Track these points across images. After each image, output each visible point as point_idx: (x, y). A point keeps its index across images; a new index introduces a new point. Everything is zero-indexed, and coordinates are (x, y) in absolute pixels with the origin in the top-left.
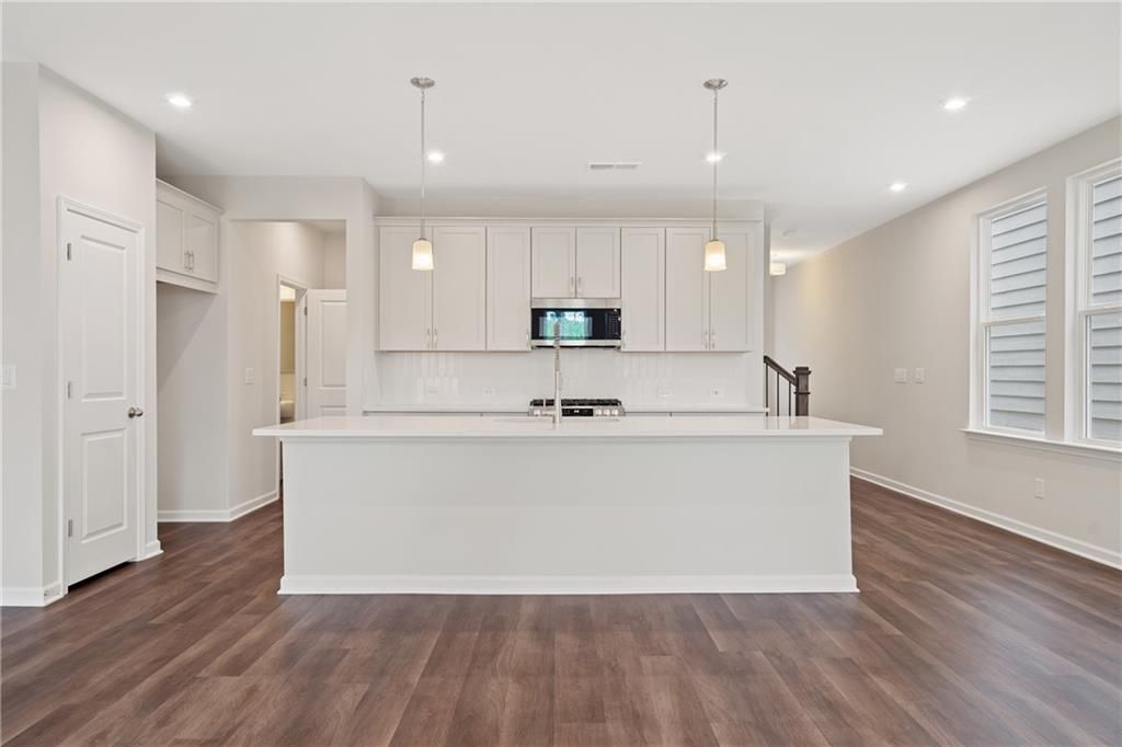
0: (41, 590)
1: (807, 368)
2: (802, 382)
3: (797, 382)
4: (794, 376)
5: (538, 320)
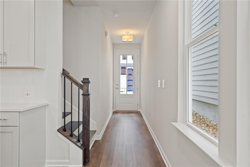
2: (85, 87)
3: (82, 88)
4: (82, 84)
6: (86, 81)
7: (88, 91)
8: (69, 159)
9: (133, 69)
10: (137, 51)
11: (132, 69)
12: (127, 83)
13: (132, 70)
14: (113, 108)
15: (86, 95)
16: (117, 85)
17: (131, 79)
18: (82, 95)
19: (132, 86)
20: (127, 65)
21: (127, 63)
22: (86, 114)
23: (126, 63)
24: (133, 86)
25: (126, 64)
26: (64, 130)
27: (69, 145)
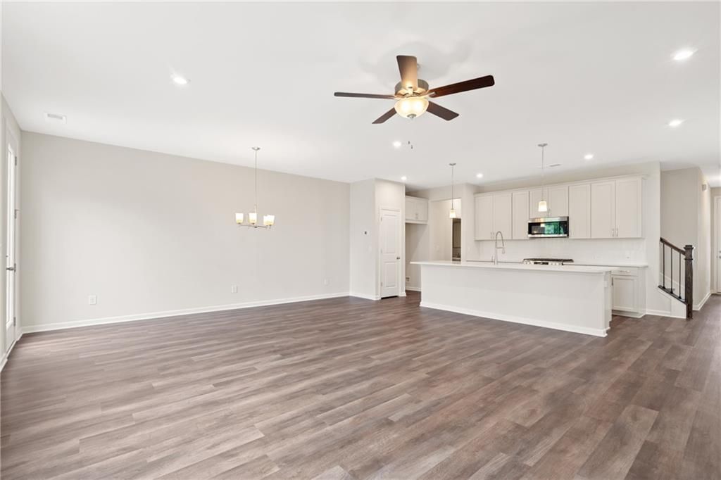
1: (691, 246)
2: (688, 253)
3: (684, 253)
4: (684, 250)
5: (533, 227)
6: (689, 248)
7: (691, 256)
8: (670, 310)
15: (689, 260)
18: (685, 259)
26: (664, 288)
27: (671, 300)
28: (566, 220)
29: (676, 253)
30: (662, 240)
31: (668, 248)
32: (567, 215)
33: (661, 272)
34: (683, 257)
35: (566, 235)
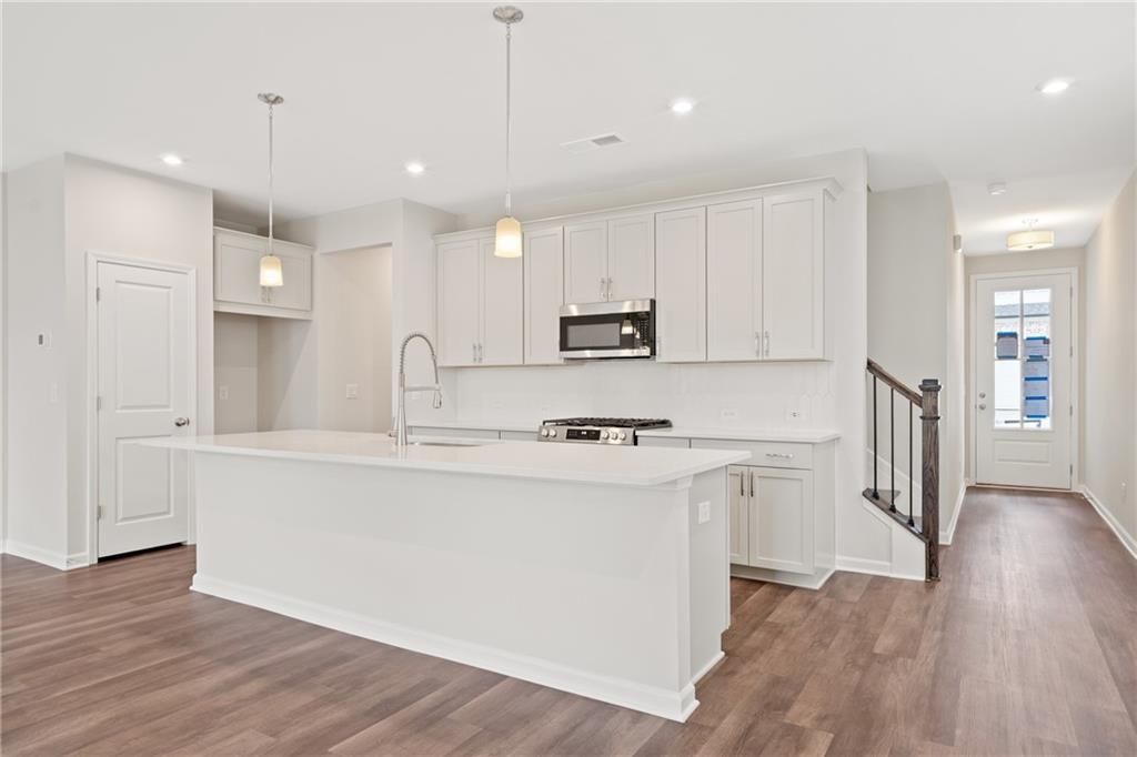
0: (66, 557)
1: (936, 382)
2: (929, 401)
3: (921, 402)
4: (920, 393)
5: (572, 329)
6: (931, 387)
7: (935, 408)
8: (891, 560)
9: (1047, 337)
10: (1070, 273)
11: (1044, 339)
12: (1025, 386)
13: (1046, 341)
14: (967, 474)
15: (931, 419)
16: (983, 396)
17: (1041, 376)
18: (921, 418)
19: (1044, 398)
20: (1022, 311)
21: (1025, 302)
22: (932, 463)
23: (1018, 302)
24: (1051, 398)
25: (1019, 308)
26: (873, 495)
27: (891, 529)
28: (647, 309)
29: (902, 402)
30: (870, 366)
31: (883, 386)
32: (653, 297)
33: (868, 446)
34: (918, 411)
35: (646, 351)
